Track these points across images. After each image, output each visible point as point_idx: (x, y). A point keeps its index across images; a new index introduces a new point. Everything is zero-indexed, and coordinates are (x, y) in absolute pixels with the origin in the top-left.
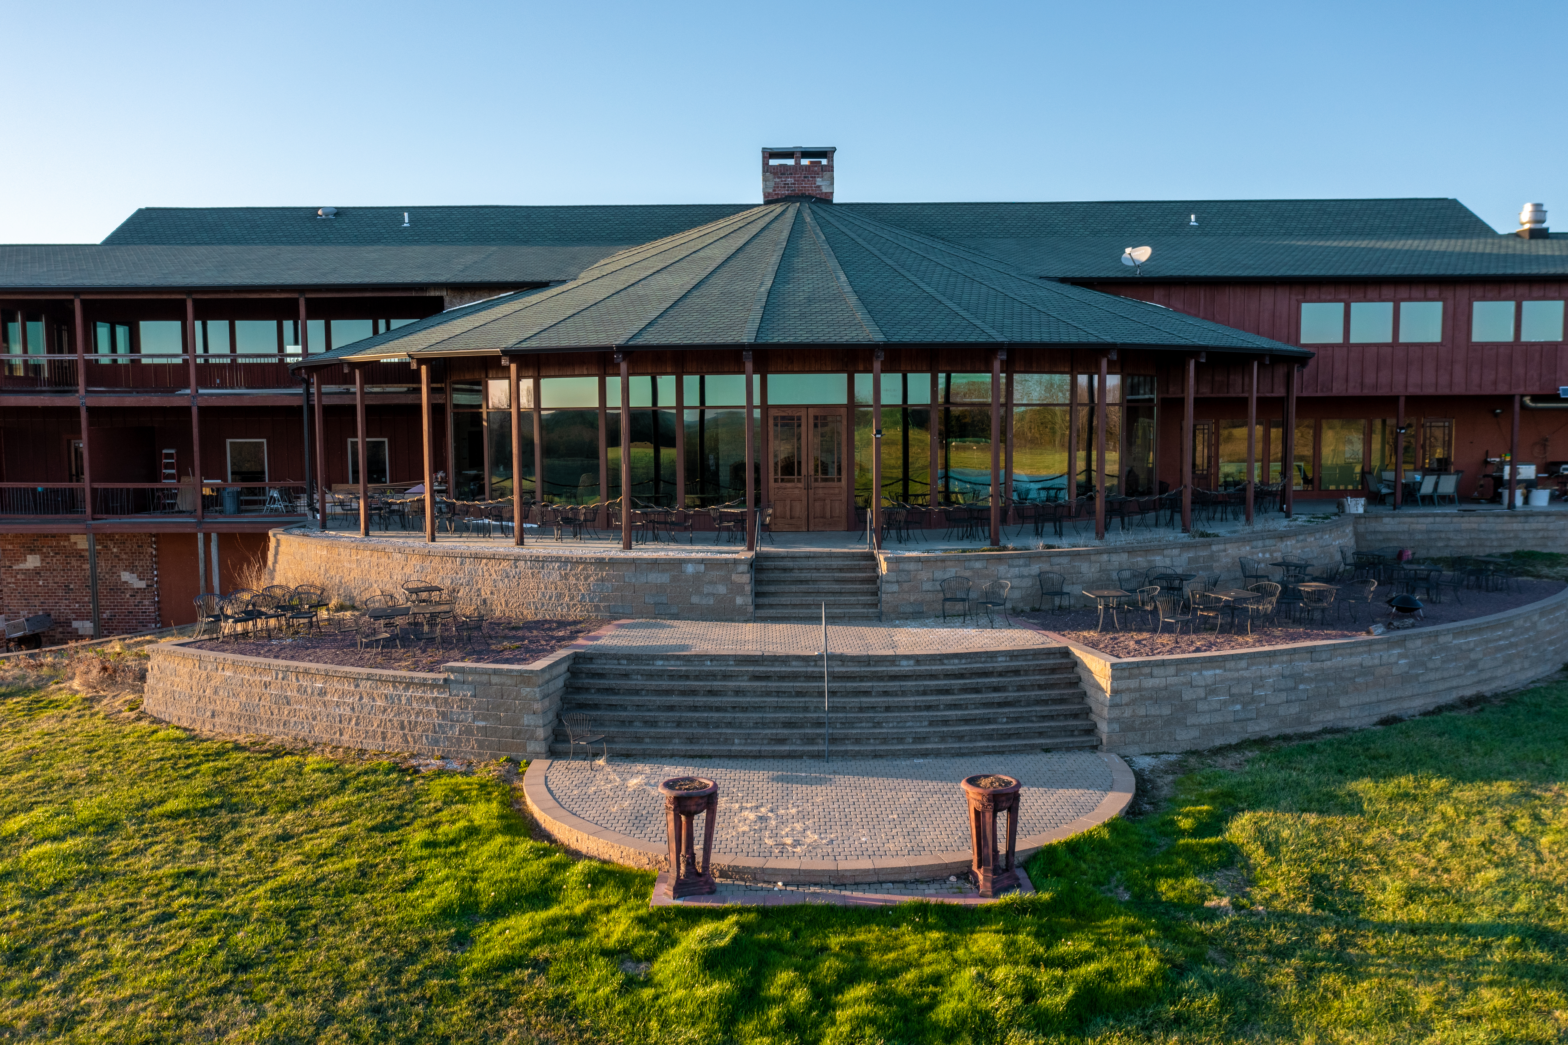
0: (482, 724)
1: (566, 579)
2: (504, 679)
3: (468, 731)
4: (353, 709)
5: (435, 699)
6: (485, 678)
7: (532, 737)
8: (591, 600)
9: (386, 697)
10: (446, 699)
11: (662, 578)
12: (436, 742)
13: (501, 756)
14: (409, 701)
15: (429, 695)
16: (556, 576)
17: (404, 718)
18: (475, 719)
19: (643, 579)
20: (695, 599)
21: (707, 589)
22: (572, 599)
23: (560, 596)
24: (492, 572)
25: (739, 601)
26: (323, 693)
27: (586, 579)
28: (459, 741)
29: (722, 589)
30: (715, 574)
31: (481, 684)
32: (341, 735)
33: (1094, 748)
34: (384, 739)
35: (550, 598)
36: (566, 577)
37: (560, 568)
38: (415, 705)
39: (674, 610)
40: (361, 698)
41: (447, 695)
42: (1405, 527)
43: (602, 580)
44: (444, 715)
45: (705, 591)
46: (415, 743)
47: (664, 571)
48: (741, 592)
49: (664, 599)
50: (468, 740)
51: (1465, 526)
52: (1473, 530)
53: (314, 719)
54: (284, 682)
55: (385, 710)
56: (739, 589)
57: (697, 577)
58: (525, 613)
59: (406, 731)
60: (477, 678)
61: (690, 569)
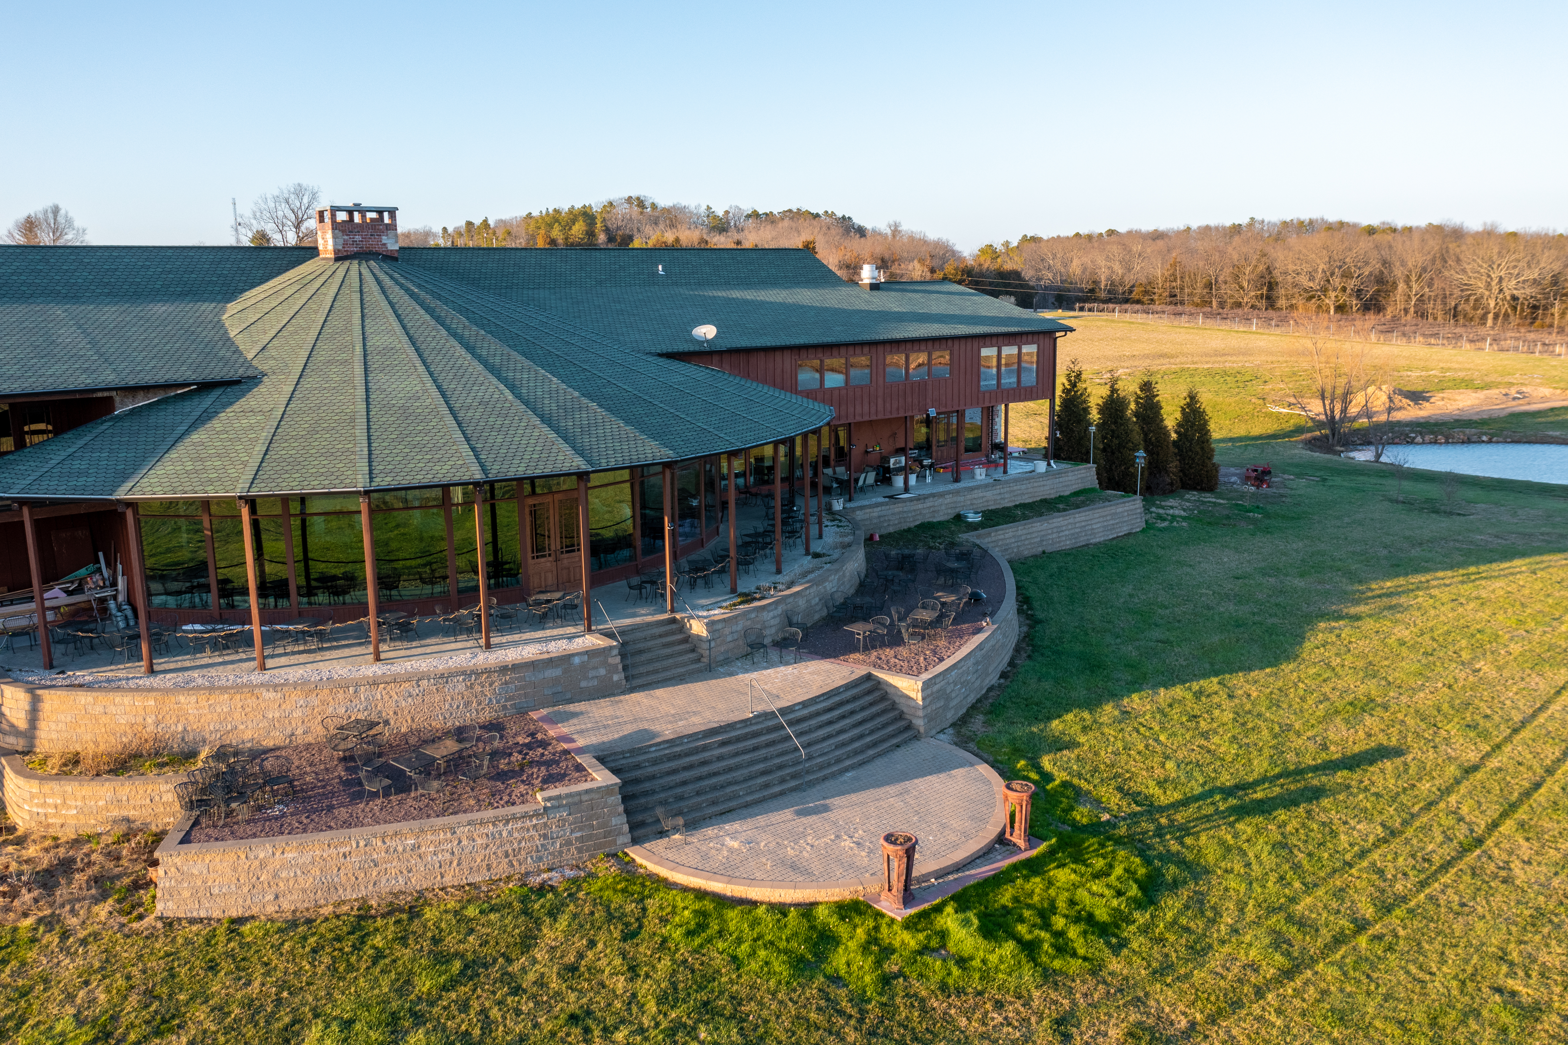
0: (579, 834)
1: (472, 688)
2: (593, 795)
3: (569, 843)
4: (453, 853)
5: (535, 826)
6: (577, 799)
7: (620, 833)
8: (498, 702)
9: (487, 835)
10: (545, 824)
11: (556, 672)
12: (540, 859)
13: (598, 854)
14: (510, 833)
15: (528, 823)
16: (461, 687)
17: (508, 847)
18: (572, 832)
19: (541, 676)
20: (583, 684)
21: (591, 674)
22: (479, 704)
23: (467, 704)
24: (393, 694)
25: (616, 678)
26: (415, 847)
27: (491, 685)
28: (561, 853)
29: (602, 672)
30: (595, 661)
31: (575, 804)
32: (442, 877)
33: (917, 737)
34: (489, 870)
35: (458, 707)
36: (471, 687)
37: (464, 680)
38: (516, 835)
39: (568, 696)
40: (460, 842)
41: (545, 820)
42: (867, 516)
43: (506, 683)
44: (545, 836)
45: (590, 676)
46: (520, 864)
47: (557, 666)
48: (617, 672)
49: (560, 689)
50: (569, 850)
51: (897, 510)
52: (900, 513)
53: (409, 872)
54: (367, 849)
55: (487, 846)
56: (612, 669)
57: (583, 665)
58: (434, 724)
59: (511, 858)
60: (570, 800)
61: (577, 660)
